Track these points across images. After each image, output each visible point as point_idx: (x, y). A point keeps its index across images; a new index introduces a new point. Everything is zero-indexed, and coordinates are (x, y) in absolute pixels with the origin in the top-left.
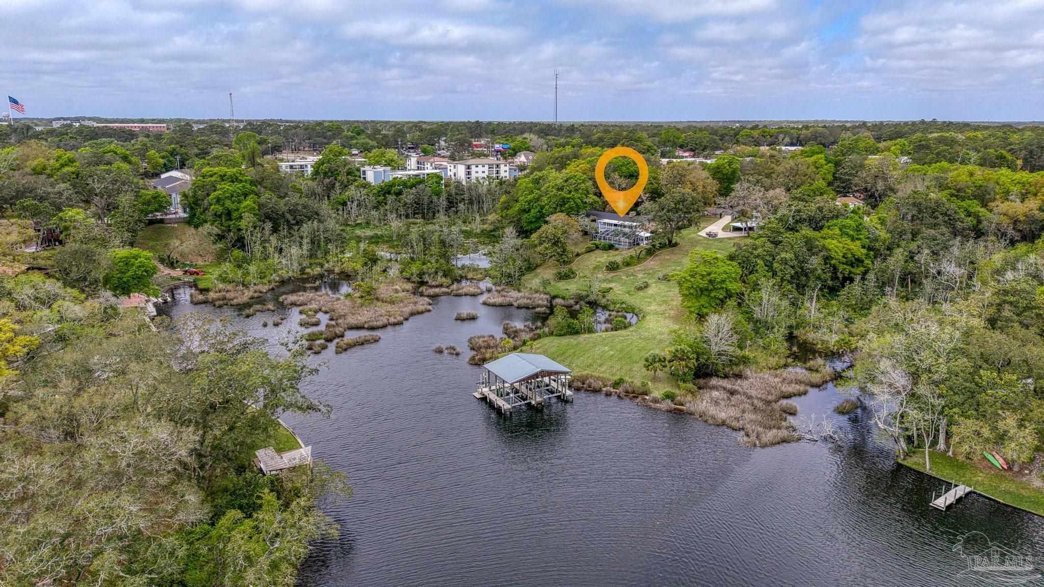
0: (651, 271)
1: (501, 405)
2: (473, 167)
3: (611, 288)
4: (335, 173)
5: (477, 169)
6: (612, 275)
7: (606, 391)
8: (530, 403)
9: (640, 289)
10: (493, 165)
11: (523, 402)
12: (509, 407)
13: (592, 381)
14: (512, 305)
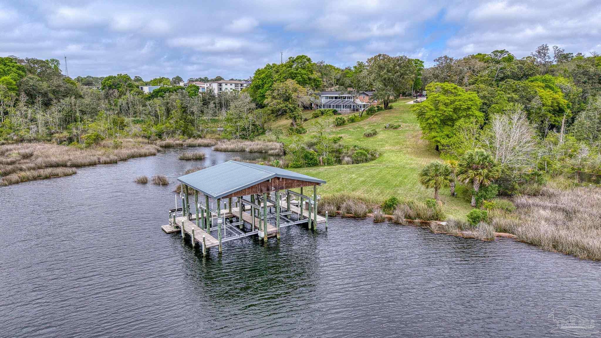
0: (375, 124)
1: (201, 240)
2: (224, 85)
3: (341, 137)
4: (118, 86)
5: (226, 87)
6: (340, 129)
7: (376, 217)
8: (257, 235)
9: (369, 135)
10: (238, 84)
11: (243, 235)
12: (216, 242)
13: (351, 203)
14: (244, 151)
